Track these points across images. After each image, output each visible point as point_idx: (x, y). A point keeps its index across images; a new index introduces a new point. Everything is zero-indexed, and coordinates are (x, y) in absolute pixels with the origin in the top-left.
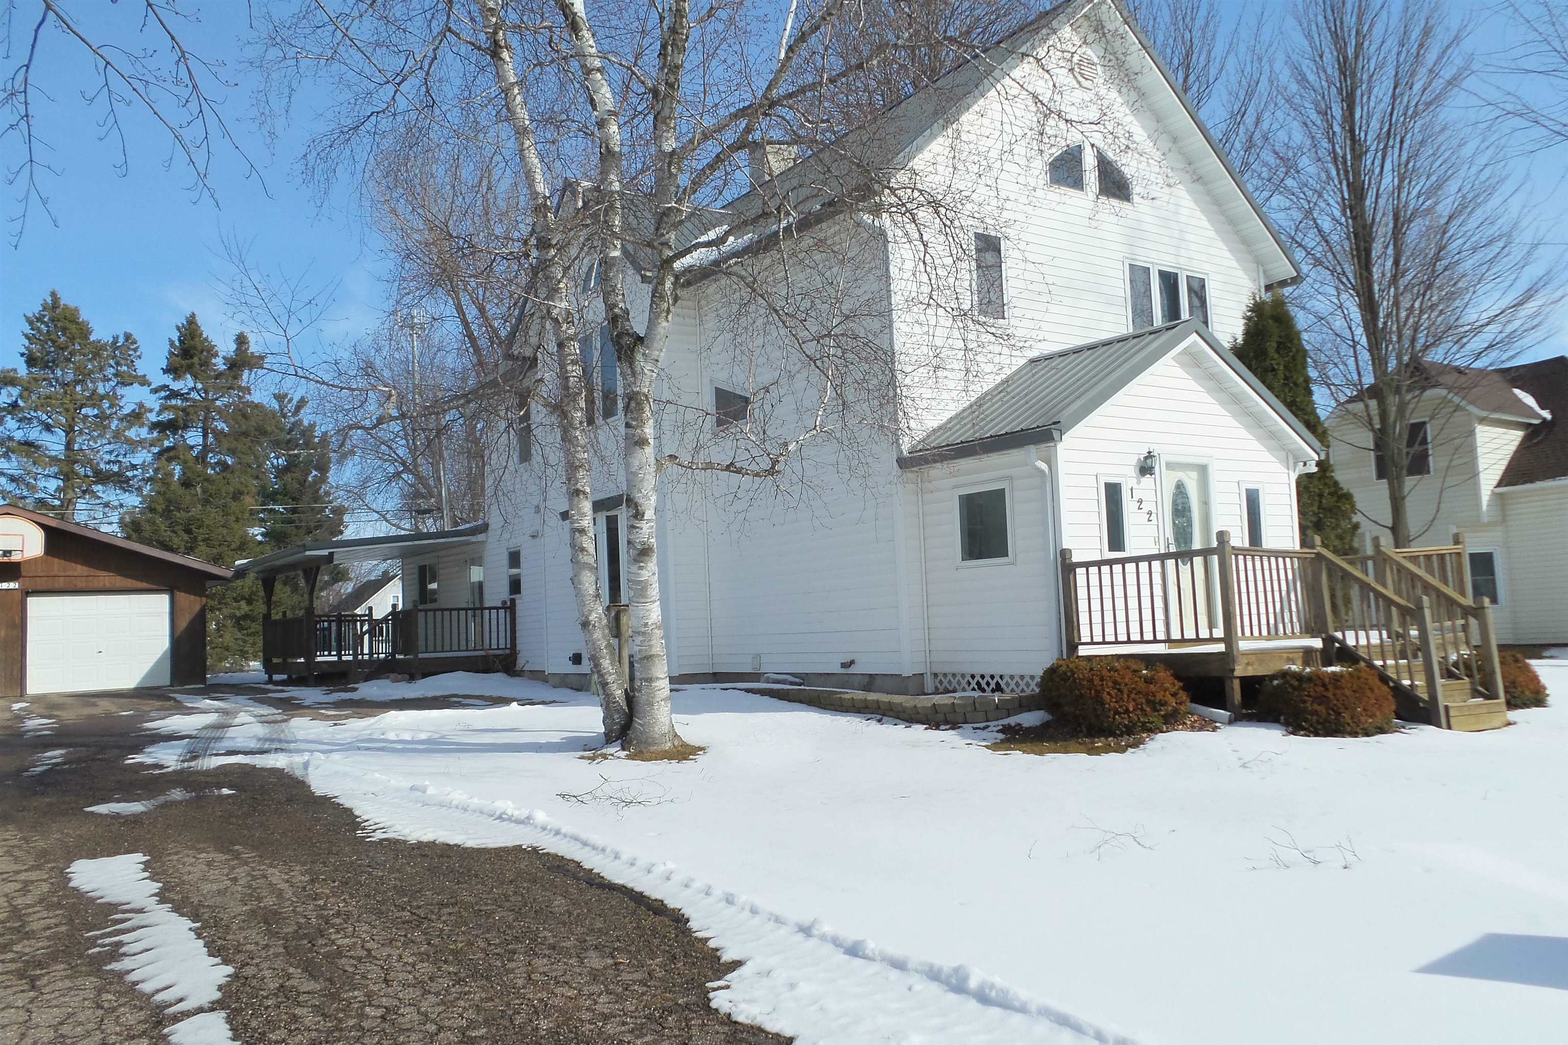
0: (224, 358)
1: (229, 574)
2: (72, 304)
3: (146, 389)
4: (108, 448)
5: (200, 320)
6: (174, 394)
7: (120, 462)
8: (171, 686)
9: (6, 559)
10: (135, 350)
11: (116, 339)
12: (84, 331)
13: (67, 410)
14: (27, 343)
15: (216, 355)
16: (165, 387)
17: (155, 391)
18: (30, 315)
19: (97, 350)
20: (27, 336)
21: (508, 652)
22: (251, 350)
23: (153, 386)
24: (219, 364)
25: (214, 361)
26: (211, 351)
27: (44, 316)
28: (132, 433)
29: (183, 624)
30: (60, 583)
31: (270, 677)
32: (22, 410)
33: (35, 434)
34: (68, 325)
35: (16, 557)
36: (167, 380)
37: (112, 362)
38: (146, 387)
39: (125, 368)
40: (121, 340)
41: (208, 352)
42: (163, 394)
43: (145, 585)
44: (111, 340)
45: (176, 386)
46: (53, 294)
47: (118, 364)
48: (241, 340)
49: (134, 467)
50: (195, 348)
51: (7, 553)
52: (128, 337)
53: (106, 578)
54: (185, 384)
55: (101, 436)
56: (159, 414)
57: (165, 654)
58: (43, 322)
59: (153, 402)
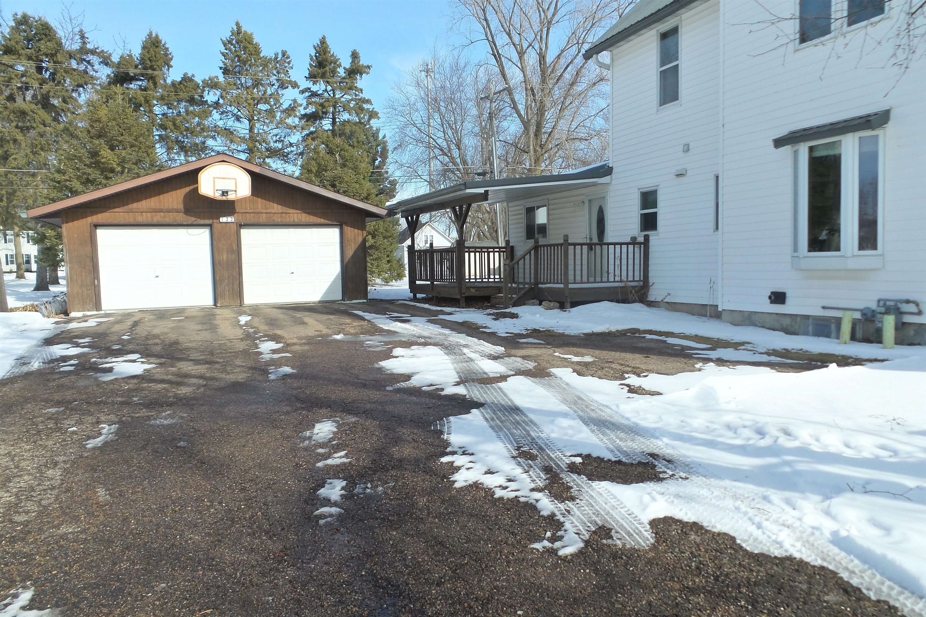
0: (344, 68)
1: (384, 212)
2: (249, 32)
3: (297, 90)
4: (275, 131)
5: (328, 41)
6: (314, 94)
7: (283, 141)
8: (342, 300)
9: (224, 198)
10: (289, 63)
11: (276, 55)
12: (257, 50)
13: (250, 104)
14: (223, 58)
15: (340, 66)
16: (308, 89)
17: (302, 92)
18: (224, 39)
19: (266, 62)
20: (223, 54)
21: (641, 283)
22: (361, 63)
23: (301, 89)
24: (341, 72)
25: (338, 70)
26: (336, 62)
27: (233, 39)
28: (289, 121)
29: (350, 253)
30: (263, 219)
31: (415, 296)
32: (221, 106)
33: (231, 123)
34: (248, 45)
35: (231, 197)
36: (309, 84)
37: (275, 72)
38: (296, 89)
39: (282, 75)
40: (280, 56)
41: (335, 63)
42: (307, 94)
43: (322, 221)
44: (274, 56)
45: (314, 88)
46: (237, 24)
47: (278, 72)
48: (355, 56)
49: (291, 145)
50: (326, 60)
51: (225, 193)
52: (284, 53)
53: (296, 215)
54: (319, 87)
55: (271, 122)
56: (305, 109)
57: (337, 276)
58: (232, 44)
59: (302, 99)
